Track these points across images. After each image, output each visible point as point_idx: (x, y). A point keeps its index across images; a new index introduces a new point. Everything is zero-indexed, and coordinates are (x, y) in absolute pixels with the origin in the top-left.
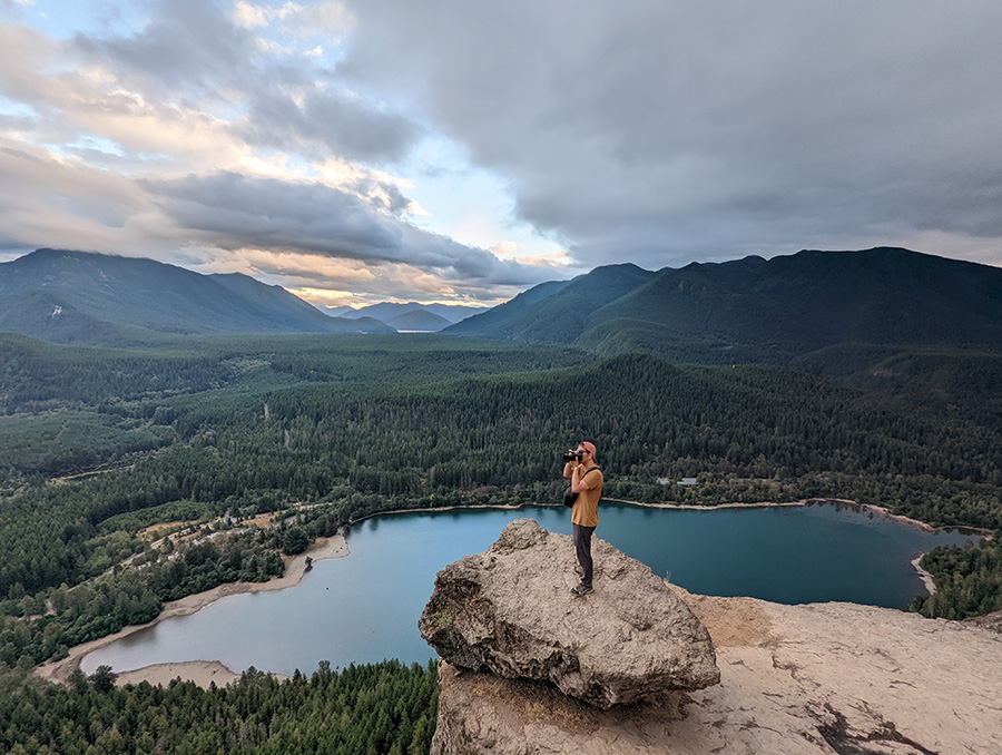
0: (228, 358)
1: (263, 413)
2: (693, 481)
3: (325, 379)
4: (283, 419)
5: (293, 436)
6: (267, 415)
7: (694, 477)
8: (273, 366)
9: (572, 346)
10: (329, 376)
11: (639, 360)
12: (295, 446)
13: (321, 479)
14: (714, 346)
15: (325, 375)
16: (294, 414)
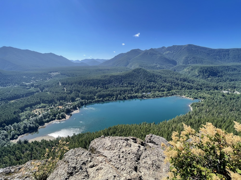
3: (73, 76)
4: (63, 85)
5: (66, 89)
6: (60, 84)
7: (150, 92)
8: (61, 74)
9: (127, 67)
10: (74, 75)
11: (140, 69)
12: (67, 91)
13: (73, 97)
14: (155, 66)
15: (73, 75)
16: (66, 84)
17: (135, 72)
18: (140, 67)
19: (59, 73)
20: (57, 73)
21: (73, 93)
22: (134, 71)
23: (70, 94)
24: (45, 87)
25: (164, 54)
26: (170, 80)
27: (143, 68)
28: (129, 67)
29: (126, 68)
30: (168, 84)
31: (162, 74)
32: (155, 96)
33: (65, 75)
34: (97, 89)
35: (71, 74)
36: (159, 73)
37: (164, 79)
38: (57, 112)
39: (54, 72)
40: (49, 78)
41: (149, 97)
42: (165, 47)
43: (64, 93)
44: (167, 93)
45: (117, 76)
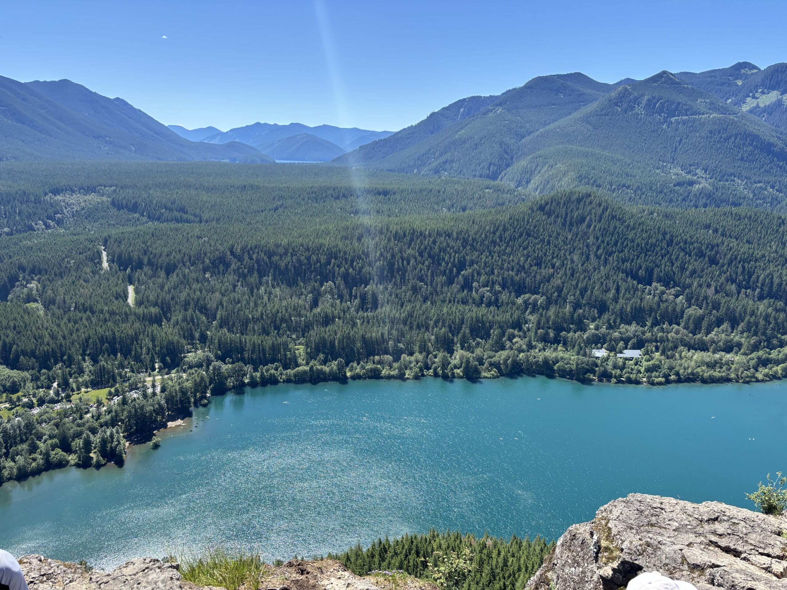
0: (56, 192)
1: (100, 263)
2: (636, 354)
3: (177, 221)
4: (125, 270)
5: (137, 291)
6: (105, 265)
7: (639, 348)
8: (113, 203)
9: (498, 182)
10: (185, 216)
11: (579, 200)
12: (139, 303)
13: (170, 343)
14: (679, 184)
15: (178, 215)
16: (140, 265)
17: (549, 214)
18: (583, 189)
19: (105, 199)
20: (93, 198)
21: (177, 316)
22: (542, 208)
23: (160, 325)
24: (24, 271)
25: (745, 108)
26: (776, 281)
27: (602, 194)
28: (512, 185)
29: (497, 190)
30: (762, 307)
31: (723, 235)
32: (673, 377)
33: (134, 208)
34: (315, 304)
35: (171, 210)
36: (708, 227)
37: (740, 270)
38: (79, 425)
39: (73, 191)
40: (48, 227)
41: (630, 381)
42: (755, 67)
43: (126, 314)
44: (752, 363)
45: (439, 234)
